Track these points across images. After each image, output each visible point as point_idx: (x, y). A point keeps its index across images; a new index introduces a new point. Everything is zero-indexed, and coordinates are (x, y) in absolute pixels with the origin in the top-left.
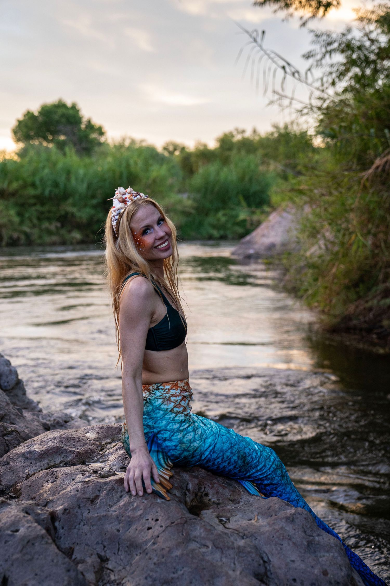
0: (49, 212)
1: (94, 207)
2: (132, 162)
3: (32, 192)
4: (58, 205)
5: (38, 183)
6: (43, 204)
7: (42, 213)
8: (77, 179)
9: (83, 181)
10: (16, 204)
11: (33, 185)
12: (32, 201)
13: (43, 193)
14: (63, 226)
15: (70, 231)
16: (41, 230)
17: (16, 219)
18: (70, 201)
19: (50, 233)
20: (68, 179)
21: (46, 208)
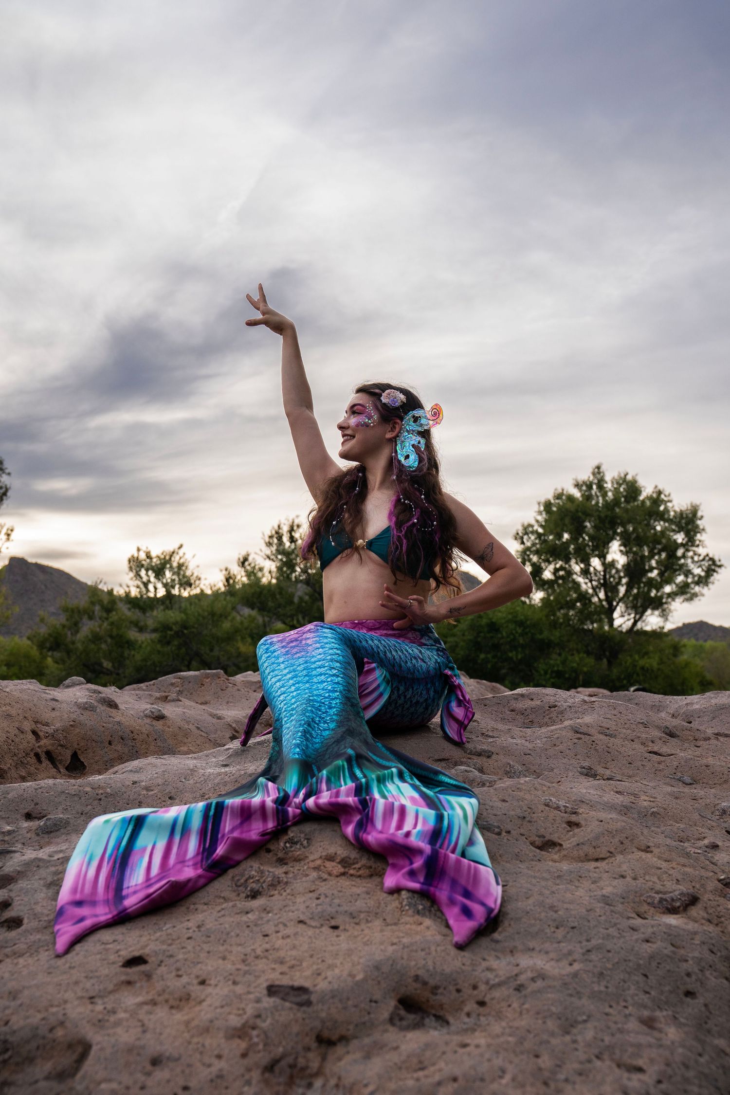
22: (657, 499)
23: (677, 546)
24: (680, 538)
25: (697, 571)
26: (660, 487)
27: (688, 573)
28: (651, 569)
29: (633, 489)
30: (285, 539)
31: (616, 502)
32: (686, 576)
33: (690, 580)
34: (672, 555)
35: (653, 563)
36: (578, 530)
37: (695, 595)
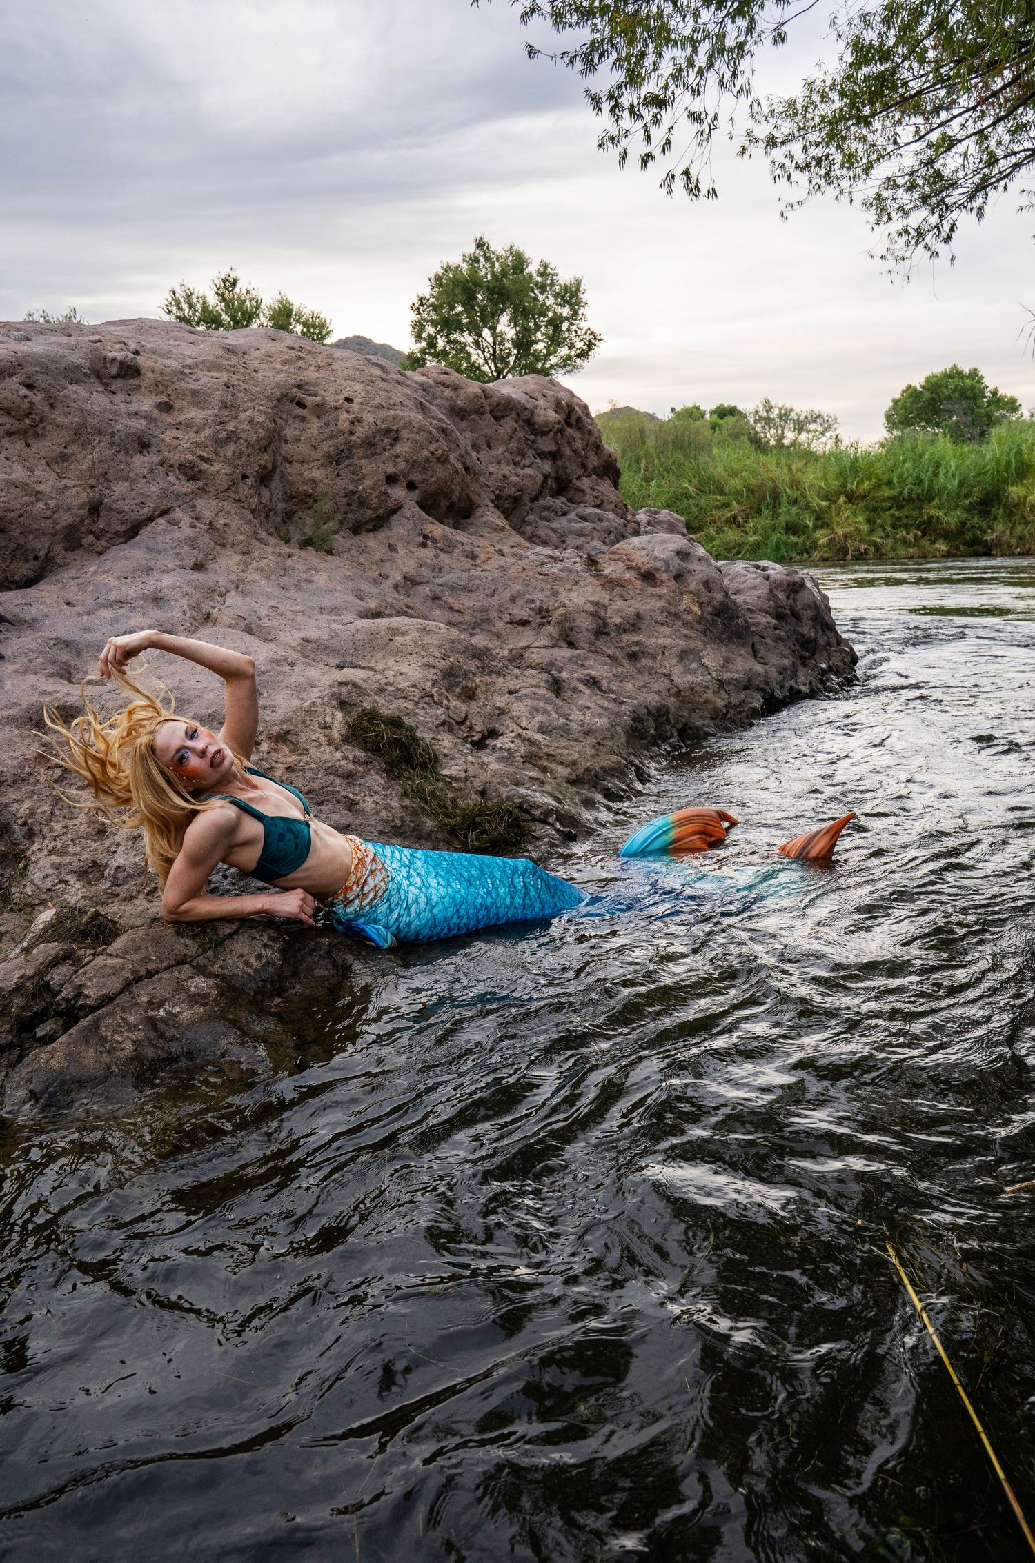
0: (907, 517)
1: (969, 509)
2: (1024, 448)
3: (887, 492)
4: (921, 508)
5: (895, 480)
6: (900, 508)
7: (900, 519)
8: (946, 474)
9: (953, 476)
10: (867, 508)
11: (890, 483)
12: (888, 504)
13: (901, 493)
14: (924, 535)
15: (934, 543)
16: (896, 541)
17: (865, 527)
18: (937, 501)
19: (906, 543)
20: (936, 474)
21: (905, 512)
22: (544, 271)
23: (562, 319)
24: (565, 311)
25: (579, 345)
26: (546, 260)
27: (571, 346)
28: (536, 342)
29: (519, 262)
30: (184, 306)
31: (504, 273)
32: (570, 348)
33: (573, 353)
34: (557, 329)
35: (539, 335)
36: (469, 302)
37: (575, 367)
